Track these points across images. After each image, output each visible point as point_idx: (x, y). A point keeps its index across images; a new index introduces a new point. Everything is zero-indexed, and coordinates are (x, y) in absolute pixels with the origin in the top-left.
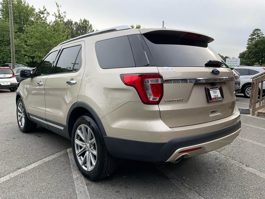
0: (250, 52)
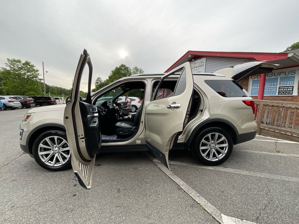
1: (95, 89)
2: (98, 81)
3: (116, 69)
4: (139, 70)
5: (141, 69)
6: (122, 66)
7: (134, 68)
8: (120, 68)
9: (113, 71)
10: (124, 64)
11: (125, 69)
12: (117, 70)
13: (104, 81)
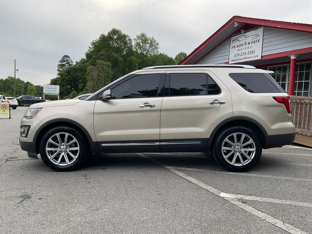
0: (63, 80)
1: (57, 78)
2: (64, 63)
3: (100, 38)
4: (149, 41)
5: (153, 38)
6: (114, 33)
7: (138, 37)
8: (110, 36)
9: (95, 42)
10: (117, 29)
11: (118, 38)
12: (102, 40)
13: (76, 62)
